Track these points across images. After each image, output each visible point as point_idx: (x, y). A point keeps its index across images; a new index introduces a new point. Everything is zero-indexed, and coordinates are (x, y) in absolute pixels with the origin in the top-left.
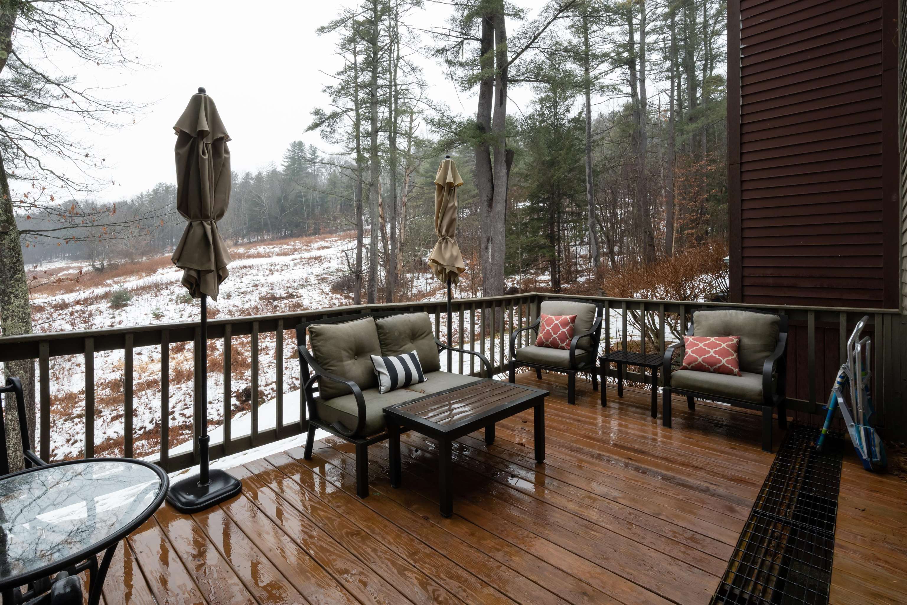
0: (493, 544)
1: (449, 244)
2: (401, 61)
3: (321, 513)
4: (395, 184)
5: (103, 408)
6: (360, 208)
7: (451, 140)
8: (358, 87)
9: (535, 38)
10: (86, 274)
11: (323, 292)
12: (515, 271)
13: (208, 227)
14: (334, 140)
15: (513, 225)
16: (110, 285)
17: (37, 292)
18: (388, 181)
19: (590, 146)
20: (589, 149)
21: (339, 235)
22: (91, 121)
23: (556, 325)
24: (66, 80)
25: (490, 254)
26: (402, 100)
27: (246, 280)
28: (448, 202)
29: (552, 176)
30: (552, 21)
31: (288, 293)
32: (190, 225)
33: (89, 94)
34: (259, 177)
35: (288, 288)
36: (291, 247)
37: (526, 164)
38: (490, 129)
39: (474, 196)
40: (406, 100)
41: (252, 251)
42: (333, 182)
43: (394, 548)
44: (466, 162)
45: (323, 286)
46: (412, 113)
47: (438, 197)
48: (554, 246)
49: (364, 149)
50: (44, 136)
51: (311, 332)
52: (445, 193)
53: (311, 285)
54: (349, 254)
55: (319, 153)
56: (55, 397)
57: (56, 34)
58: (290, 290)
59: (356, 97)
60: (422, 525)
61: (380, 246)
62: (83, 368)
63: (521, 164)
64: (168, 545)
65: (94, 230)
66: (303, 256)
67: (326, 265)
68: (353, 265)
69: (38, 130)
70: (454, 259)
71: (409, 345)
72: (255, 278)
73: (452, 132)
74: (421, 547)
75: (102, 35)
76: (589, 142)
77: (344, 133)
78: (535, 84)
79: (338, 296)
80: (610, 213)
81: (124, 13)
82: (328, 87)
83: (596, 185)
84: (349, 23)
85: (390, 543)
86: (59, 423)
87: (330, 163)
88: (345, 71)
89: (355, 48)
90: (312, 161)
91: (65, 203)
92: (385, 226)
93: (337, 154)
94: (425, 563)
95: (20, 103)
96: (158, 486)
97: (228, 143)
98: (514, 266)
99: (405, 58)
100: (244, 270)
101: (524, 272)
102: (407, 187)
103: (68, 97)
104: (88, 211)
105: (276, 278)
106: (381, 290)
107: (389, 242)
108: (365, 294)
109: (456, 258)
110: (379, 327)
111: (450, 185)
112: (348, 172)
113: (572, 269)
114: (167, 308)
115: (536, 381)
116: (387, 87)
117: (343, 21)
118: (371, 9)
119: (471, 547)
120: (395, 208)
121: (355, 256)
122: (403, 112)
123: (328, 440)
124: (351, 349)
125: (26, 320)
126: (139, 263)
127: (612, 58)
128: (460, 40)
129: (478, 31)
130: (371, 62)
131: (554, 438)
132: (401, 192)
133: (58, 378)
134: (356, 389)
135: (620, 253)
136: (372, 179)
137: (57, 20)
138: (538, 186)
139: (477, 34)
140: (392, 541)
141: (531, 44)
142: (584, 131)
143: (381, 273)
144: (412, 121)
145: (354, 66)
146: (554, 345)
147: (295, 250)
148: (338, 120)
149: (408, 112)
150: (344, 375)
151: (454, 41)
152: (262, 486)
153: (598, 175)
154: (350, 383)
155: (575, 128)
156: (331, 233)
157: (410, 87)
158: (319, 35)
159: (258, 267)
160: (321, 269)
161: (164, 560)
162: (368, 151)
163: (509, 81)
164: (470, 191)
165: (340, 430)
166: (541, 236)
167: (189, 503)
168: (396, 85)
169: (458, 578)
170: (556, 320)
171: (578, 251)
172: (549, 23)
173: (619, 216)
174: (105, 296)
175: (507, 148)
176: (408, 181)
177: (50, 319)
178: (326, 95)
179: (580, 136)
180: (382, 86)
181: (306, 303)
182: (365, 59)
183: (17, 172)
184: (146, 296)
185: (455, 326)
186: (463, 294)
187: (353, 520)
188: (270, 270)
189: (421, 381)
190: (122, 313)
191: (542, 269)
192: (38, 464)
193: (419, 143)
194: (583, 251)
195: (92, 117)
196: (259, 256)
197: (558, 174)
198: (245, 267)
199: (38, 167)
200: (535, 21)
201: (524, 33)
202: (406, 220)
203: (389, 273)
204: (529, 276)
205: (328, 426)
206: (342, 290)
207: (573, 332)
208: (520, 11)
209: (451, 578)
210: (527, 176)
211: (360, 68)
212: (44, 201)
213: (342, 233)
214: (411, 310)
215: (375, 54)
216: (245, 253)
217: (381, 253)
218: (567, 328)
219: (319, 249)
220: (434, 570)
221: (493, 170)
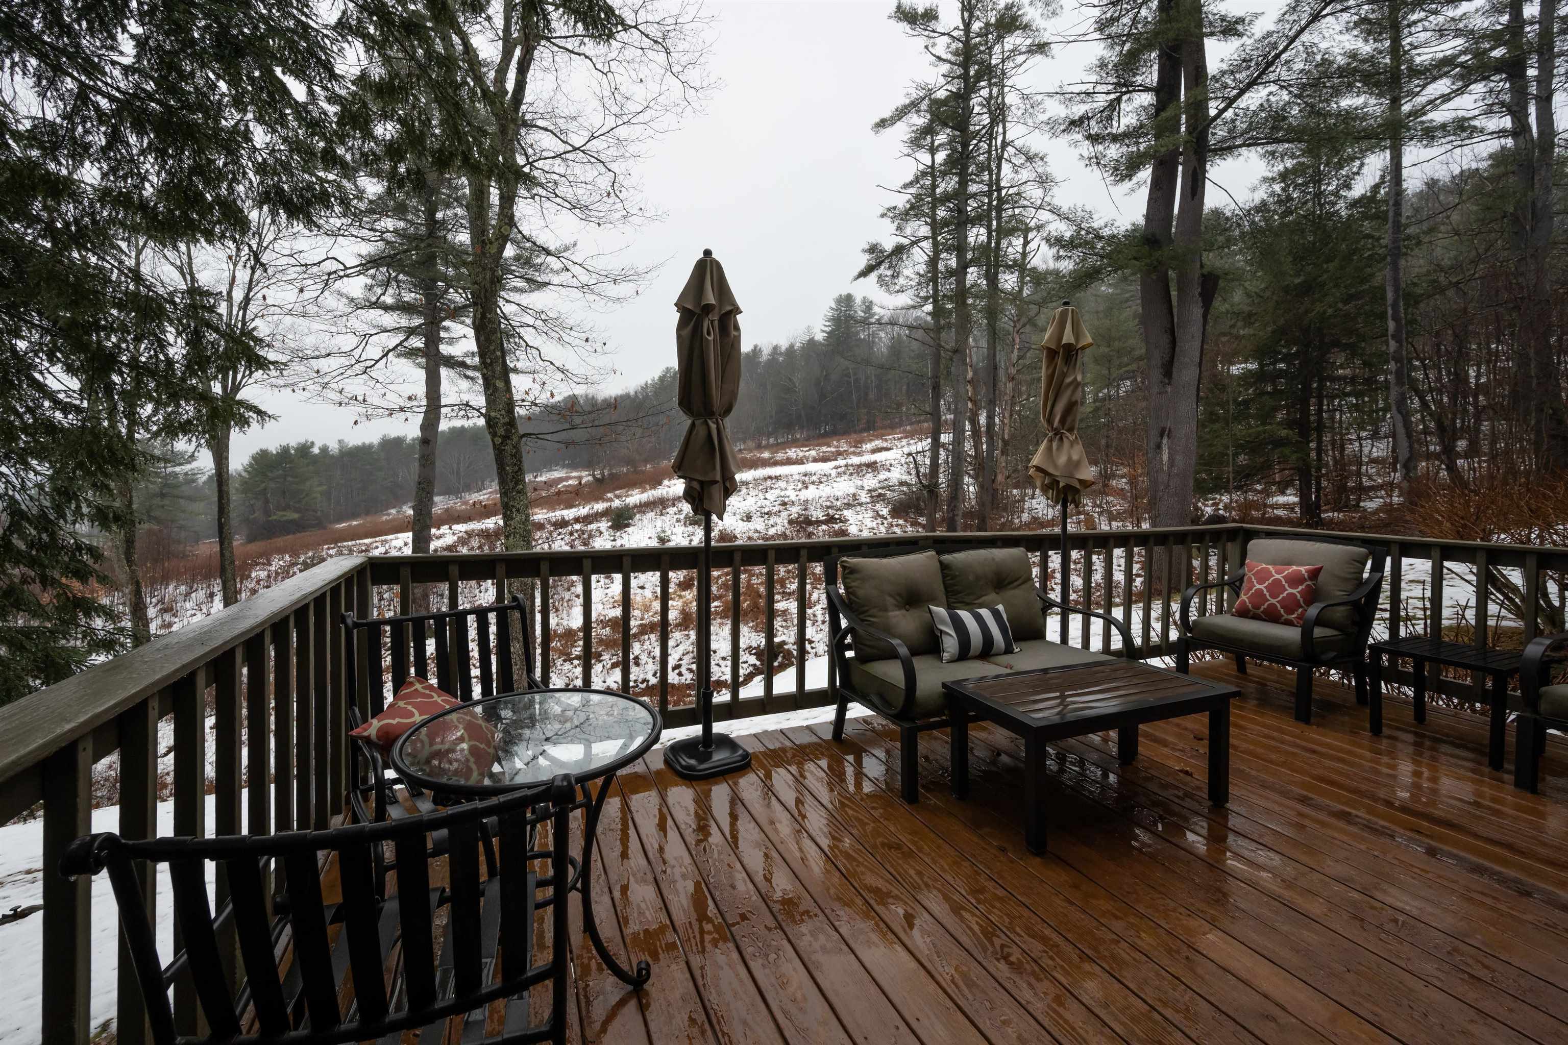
0: (1110, 908)
1: (1066, 443)
2: (1009, 149)
3: (850, 812)
4: (995, 348)
5: (603, 650)
6: (936, 388)
7: (1093, 267)
8: (936, 202)
9: (1270, 64)
10: (586, 484)
11: (878, 515)
12: (1220, 486)
13: (713, 426)
14: (897, 288)
15: (1218, 404)
16: (611, 500)
17: (537, 506)
18: (984, 343)
19: (1398, 248)
20: (1396, 253)
21: (905, 431)
22: (591, 297)
23: (1277, 581)
24: (567, 249)
25: (1165, 457)
26: (1010, 212)
27: (772, 495)
28: (1064, 375)
29: (1307, 312)
30: (1307, 26)
31: (828, 515)
32: (693, 425)
33: (589, 264)
34: (791, 349)
35: (828, 507)
36: (833, 449)
37: (1248, 295)
38: (1170, 240)
39: (1140, 358)
40: (1017, 211)
41: (780, 456)
42: (896, 348)
43: (949, 878)
44: (1127, 300)
45: (878, 507)
46: (1027, 230)
47: (1047, 368)
48: (1308, 442)
49: (944, 296)
50: (544, 321)
51: (844, 568)
52: (1059, 361)
53: (861, 504)
54: (919, 458)
55: (876, 309)
56: (555, 631)
57: (557, 196)
58: (831, 512)
59: (933, 217)
60: (996, 856)
61: (968, 446)
62: (581, 600)
63: (1238, 296)
64: (665, 810)
65: (593, 431)
66: (850, 462)
67: (883, 475)
68: (925, 475)
69: (538, 314)
70: (1074, 465)
71: (992, 596)
72: (782, 494)
73: (1096, 254)
74: (990, 885)
75: (603, 187)
76: (1395, 241)
77: (913, 276)
78: (1269, 148)
79: (901, 522)
80: (1449, 373)
81: (627, 155)
82: (889, 209)
83: (1412, 322)
84: (924, 106)
85: (945, 871)
86: (559, 662)
87: (893, 323)
88: (917, 180)
89: (933, 142)
90: (865, 322)
91: (565, 399)
92: (977, 415)
93: (902, 308)
94: (994, 907)
95: (521, 284)
96: (650, 726)
97: (738, 317)
98: (1218, 478)
99: (1016, 143)
100: (769, 483)
101: (1238, 488)
102: (1016, 351)
103: (568, 270)
104: (587, 408)
105: (811, 493)
106: (969, 514)
107: (984, 439)
108: (943, 520)
109: (1077, 465)
110: (944, 567)
111: (1069, 348)
112: (919, 334)
113: (1351, 484)
114: (675, 530)
115: (1237, 677)
116: (983, 194)
117: (914, 105)
118: (958, 77)
119: (1072, 903)
120: (994, 385)
121: (928, 461)
122: (1011, 232)
123: (865, 720)
124: (899, 595)
125: (527, 539)
126: (643, 472)
127: (1461, 65)
128: (1113, 96)
129: (1151, 75)
130: (957, 159)
131: (1253, 773)
132: (1007, 359)
133: (557, 610)
134: (903, 651)
135: (1472, 451)
136: (957, 341)
137: (556, 177)
138: (1273, 332)
139: (1148, 80)
140: (947, 867)
141: (1259, 76)
142: (1386, 220)
143: (970, 487)
144: (1026, 243)
145: (931, 171)
146: (1272, 617)
147: (839, 453)
148: (905, 257)
149: (1020, 230)
150: (888, 630)
151: (1101, 101)
152: (778, 767)
153: (1417, 303)
154: (895, 642)
155: (1365, 216)
156: (892, 427)
157: (1023, 188)
158: (877, 133)
159: (787, 478)
160: (876, 481)
161: (662, 826)
162: (950, 299)
163: (1210, 151)
164: (1133, 349)
165: (879, 706)
166: (1279, 424)
167: (689, 768)
168: (999, 189)
169: (1044, 940)
170: (1278, 573)
171: (1366, 450)
172: (1302, 30)
173: (1473, 380)
174: (605, 513)
175: (1205, 271)
176: (1017, 340)
177: (549, 539)
178: (887, 221)
179: (1378, 230)
180: (976, 194)
181: (853, 530)
182: (948, 156)
183: (519, 365)
184: (651, 515)
185: (1098, 577)
186: (1114, 524)
187: (892, 829)
188: (804, 483)
189: (1009, 650)
190: (624, 535)
191: (1279, 483)
192: (538, 687)
193: (1038, 277)
194: (1380, 450)
195: (592, 291)
196: (789, 462)
197: (1319, 308)
198: (770, 477)
199: (538, 359)
200: (1269, 34)
201: (1244, 60)
202: (1013, 404)
203: (983, 488)
204: (1251, 496)
205: (866, 701)
206: (907, 513)
207: (1312, 596)
208: (1236, 22)
209: (1033, 937)
210: (1250, 315)
211: (940, 171)
212: (543, 398)
213: (908, 428)
214: (999, 543)
215: (965, 145)
216: (771, 458)
217: (970, 456)
218: (1300, 588)
219: (874, 451)
220: (1007, 920)
221: (1175, 311)
